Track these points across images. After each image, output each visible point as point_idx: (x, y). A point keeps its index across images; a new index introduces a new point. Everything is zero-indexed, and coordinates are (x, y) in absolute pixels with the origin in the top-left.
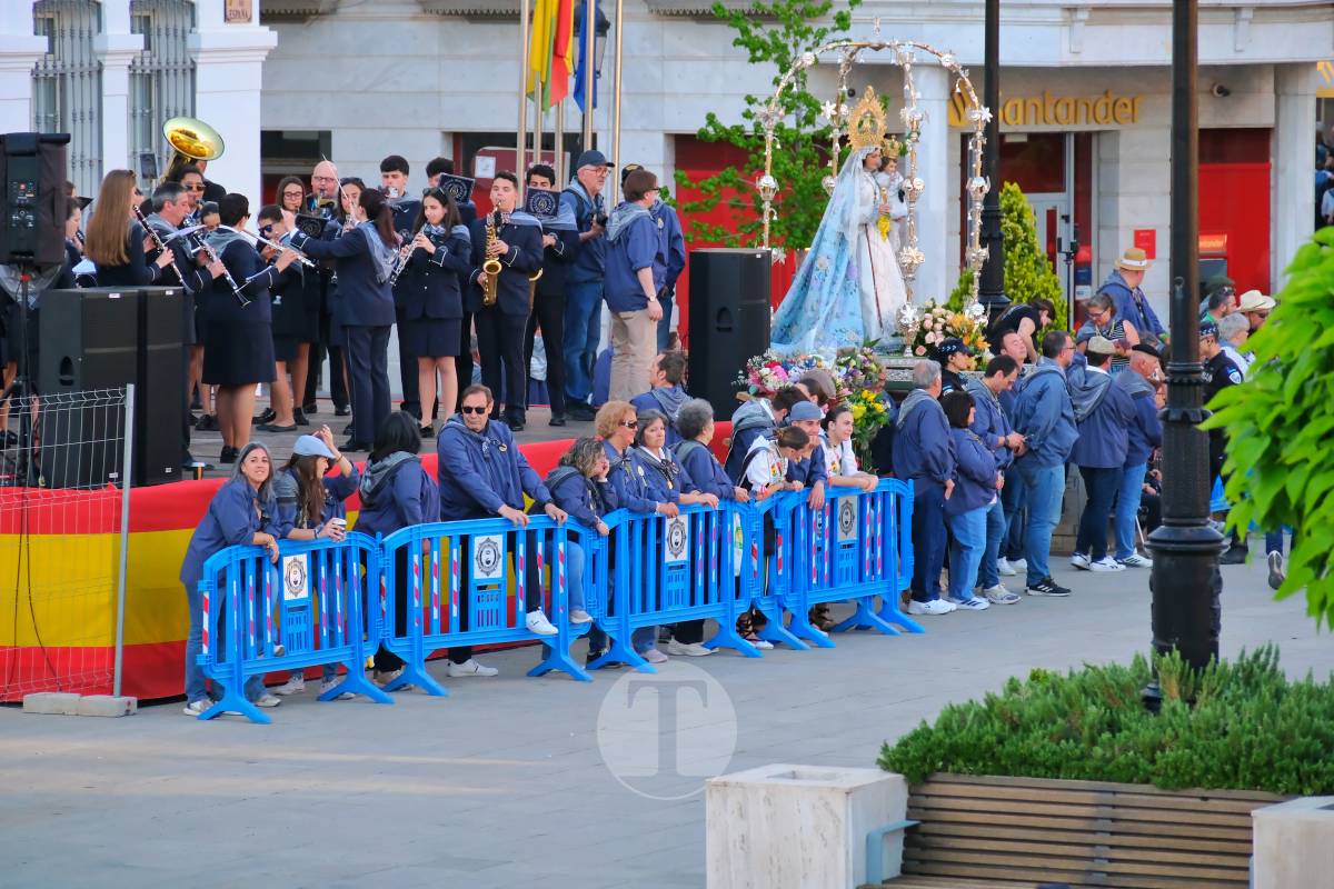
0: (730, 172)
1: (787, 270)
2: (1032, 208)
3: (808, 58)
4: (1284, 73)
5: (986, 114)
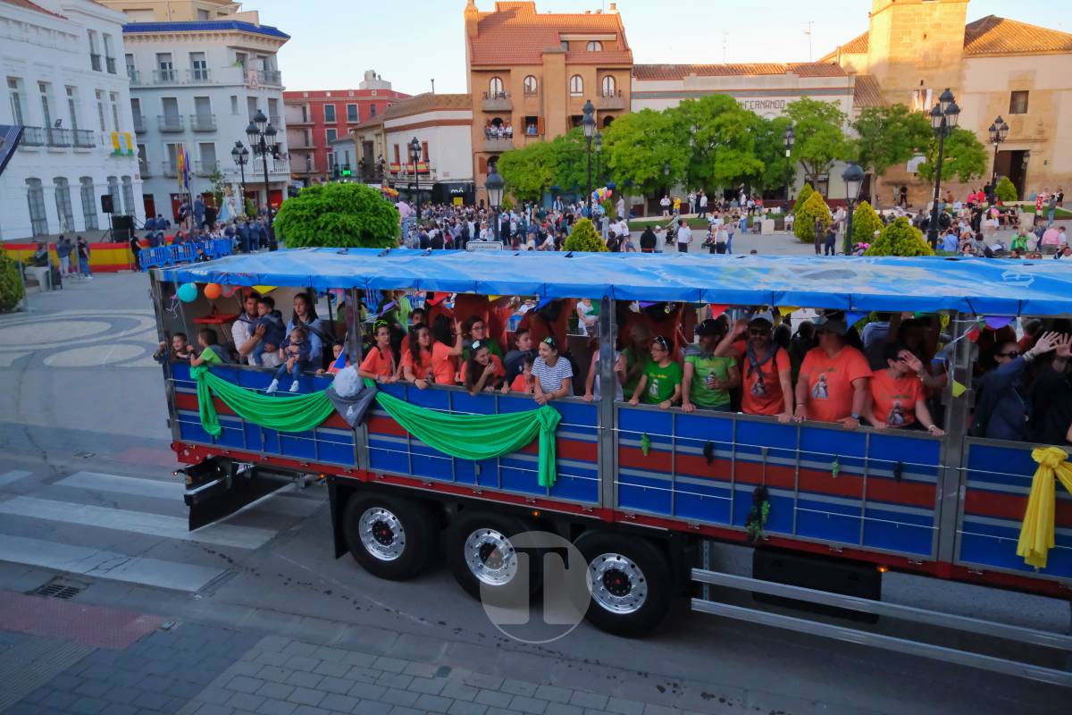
3: (218, 182)
4: (283, 183)
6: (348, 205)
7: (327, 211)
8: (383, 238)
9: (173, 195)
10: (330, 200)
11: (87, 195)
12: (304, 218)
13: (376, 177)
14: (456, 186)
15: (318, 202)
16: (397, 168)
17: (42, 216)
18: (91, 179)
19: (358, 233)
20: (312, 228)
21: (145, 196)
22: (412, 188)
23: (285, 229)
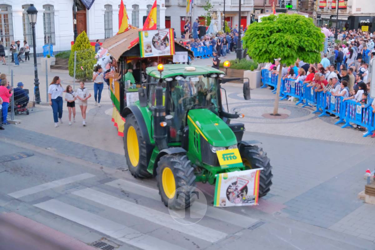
0: (203, 20)
1: (207, 28)
2: (227, 23)
3: (209, 10)
4: (248, 12)
5: (224, 15)
6: (291, 29)
7: (277, 32)
8: (311, 51)
9: (182, 17)
10: (280, 25)
11: (135, 15)
12: (262, 36)
13: (309, 10)
14: (365, 18)
15: (272, 26)
16: (324, 4)
17: (110, 27)
18: (138, 6)
19: (296, 47)
20: (266, 43)
21: (166, 17)
22: (332, 18)
23: (249, 42)
